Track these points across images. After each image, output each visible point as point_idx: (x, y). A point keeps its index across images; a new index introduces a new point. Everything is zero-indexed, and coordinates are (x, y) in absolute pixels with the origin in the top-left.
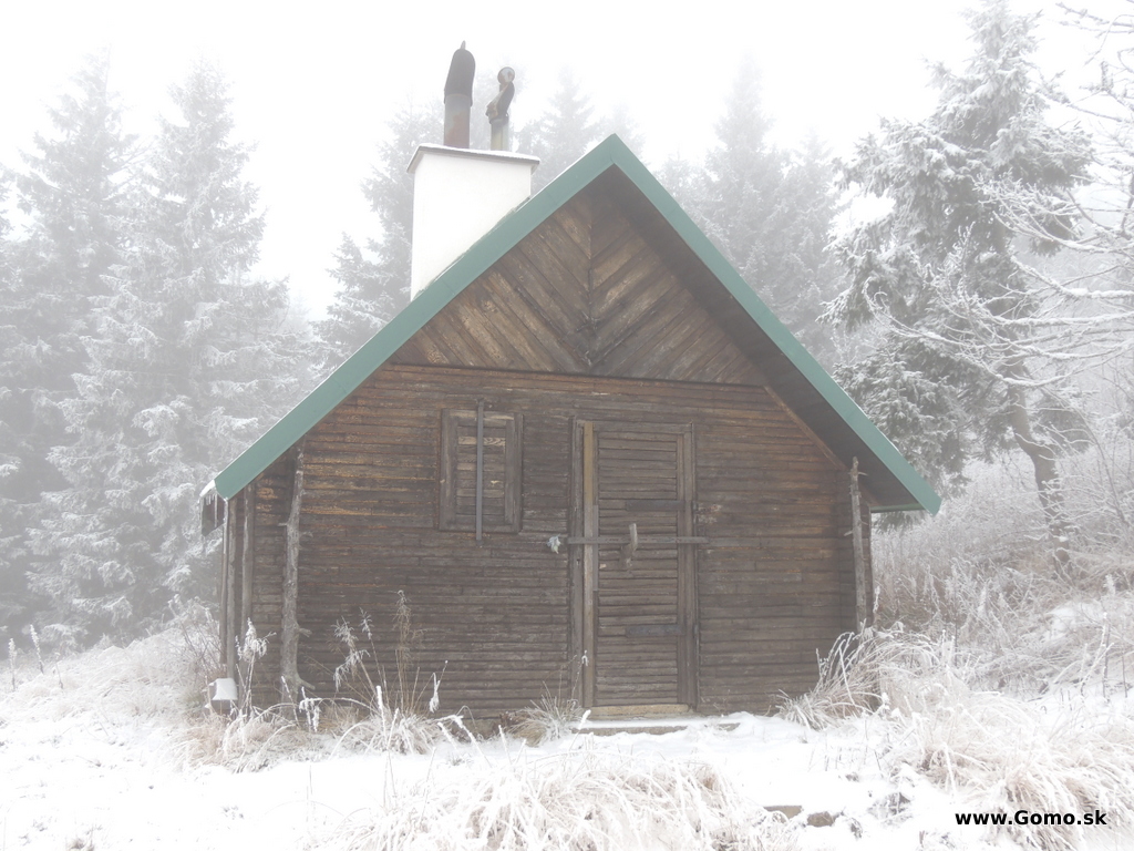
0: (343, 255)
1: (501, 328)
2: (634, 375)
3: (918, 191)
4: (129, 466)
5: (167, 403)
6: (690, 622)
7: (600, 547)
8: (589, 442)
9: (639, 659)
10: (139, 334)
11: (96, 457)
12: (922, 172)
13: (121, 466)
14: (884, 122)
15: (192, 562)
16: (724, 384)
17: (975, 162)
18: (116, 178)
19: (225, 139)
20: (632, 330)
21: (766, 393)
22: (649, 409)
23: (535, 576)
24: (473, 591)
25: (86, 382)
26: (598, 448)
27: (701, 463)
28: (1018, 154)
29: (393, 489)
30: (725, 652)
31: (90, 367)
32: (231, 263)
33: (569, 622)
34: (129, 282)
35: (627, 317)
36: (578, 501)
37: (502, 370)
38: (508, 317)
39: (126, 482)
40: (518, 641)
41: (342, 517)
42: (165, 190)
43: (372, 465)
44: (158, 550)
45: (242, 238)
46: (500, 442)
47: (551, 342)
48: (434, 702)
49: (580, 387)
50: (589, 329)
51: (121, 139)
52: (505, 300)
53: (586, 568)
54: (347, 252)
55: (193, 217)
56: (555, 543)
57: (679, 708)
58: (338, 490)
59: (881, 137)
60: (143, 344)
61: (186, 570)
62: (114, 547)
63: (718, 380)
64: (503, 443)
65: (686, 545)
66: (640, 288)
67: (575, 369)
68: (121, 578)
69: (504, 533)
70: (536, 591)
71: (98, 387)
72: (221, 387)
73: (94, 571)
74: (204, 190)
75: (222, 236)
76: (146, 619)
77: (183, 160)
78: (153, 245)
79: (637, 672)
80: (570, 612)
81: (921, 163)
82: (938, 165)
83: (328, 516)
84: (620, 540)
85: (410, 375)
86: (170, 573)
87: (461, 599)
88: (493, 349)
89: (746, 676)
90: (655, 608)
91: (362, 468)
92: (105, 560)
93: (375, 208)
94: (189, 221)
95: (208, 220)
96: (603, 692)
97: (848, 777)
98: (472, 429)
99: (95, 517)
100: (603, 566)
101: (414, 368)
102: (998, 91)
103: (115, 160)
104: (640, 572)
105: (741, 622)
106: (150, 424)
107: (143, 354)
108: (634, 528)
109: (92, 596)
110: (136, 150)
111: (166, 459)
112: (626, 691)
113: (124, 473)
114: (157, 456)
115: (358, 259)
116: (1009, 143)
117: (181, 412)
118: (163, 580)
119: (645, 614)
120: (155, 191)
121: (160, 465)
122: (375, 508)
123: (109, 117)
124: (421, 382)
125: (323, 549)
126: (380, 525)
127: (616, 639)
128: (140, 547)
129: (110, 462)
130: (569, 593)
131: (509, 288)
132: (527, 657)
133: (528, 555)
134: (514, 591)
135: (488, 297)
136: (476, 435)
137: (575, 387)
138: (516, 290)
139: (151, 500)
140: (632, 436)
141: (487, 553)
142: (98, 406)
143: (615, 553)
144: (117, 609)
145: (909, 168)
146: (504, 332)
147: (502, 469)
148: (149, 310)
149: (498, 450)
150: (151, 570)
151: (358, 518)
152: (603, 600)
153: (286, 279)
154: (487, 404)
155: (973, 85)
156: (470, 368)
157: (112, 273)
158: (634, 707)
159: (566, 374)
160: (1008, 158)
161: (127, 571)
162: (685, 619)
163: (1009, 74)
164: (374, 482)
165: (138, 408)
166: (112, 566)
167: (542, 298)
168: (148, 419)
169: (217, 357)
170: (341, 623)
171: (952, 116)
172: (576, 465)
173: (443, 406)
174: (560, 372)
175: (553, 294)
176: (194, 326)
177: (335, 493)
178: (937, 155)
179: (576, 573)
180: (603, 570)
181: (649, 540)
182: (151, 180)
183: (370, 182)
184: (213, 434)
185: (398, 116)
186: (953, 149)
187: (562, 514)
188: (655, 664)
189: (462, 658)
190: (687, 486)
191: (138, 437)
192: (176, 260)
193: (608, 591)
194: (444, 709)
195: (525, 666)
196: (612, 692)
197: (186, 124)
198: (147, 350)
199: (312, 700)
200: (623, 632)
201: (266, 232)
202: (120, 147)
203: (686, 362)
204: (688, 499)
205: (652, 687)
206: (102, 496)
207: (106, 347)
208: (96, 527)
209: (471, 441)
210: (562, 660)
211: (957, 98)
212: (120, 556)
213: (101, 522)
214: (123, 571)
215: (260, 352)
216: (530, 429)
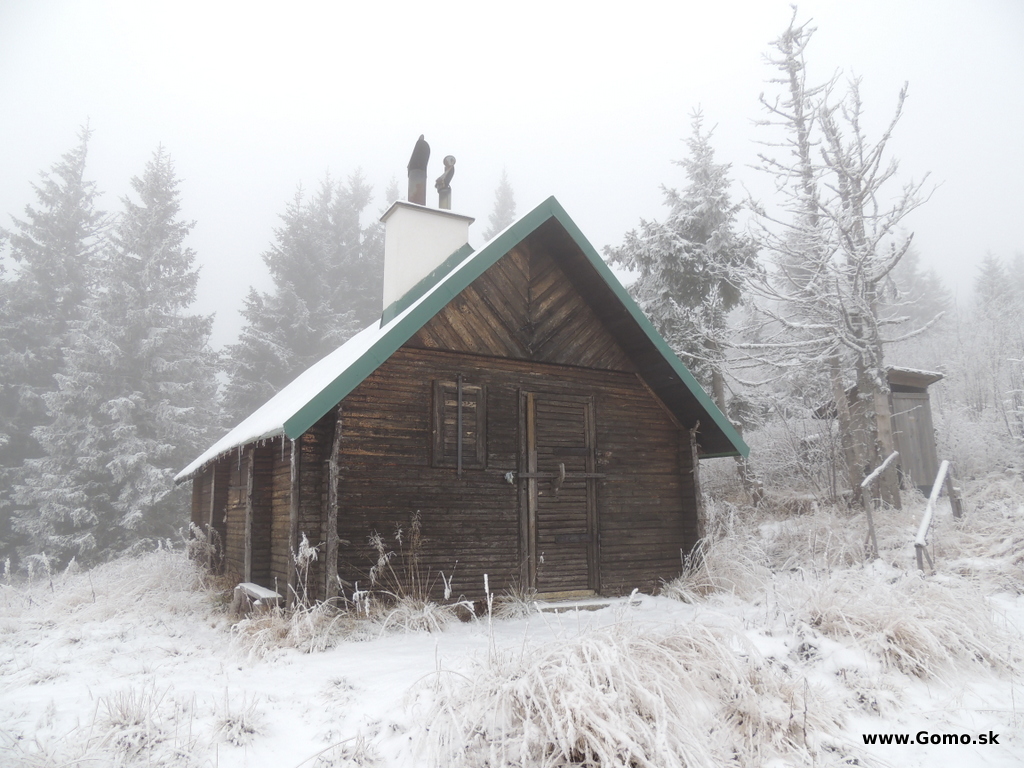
0: (250, 302)
1: (473, 325)
2: (558, 362)
3: (667, 266)
4: (96, 440)
5: (126, 396)
6: (595, 532)
7: (538, 480)
8: (531, 406)
9: (563, 559)
10: (107, 348)
11: (69, 434)
12: (671, 255)
13: (89, 440)
14: (643, 223)
15: (142, 508)
16: (612, 371)
17: (698, 251)
18: (86, 241)
19: (172, 218)
20: (556, 331)
21: (636, 377)
22: (566, 385)
23: (496, 501)
24: (455, 511)
25: (66, 380)
26: (536, 411)
27: (599, 423)
28: (723, 247)
29: (400, 437)
30: (617, 553)
31: (69, 370)
32: (175, 301)
33: (519, 533)
34: (100, 312)
35: (553, 322)
36: (523, 448)
37: (473, 354)
38: (477, 317)
39: (93, 452)
40: (486, 547)
41: (364, 456)
42: (128, 249)
43: (385, 419)
44: (117, 500)
45: (183, 286)
46: (472, 405)
47: (506, 336)
48: (447, 593)
49: (523, 369)
50: (530, 328)
51: (92, 214)
52: (475, 306)
53: (530, 494)
54: (252, 300)
55: (150, 268)
56: (510, 477)
57: (589, 592)
58: (361, 437)
59: (640, 232)
60: (110, 355)
61: (139, 514)
62: (83, 498)
63: (609, 367)
64: (475, 406)
65: (591, 479)
66: (561, 303)
67: (521, 356)
68: (88, 520)
69: (476, 470)
70: (497, 511)
71: (74, 384)
72: (166, 386)
73: (67, 515)
74: (158, 251)
75: (168, 283)
76: (106, 550)
77: (142, 230)
78: (119, 286)
79: (563, 568)
80: (519, 527)
81: (669, 249)
82: (680, 250)
83: (354, 456)
84: (552, 475)
85: (411, 355)
86: (127, 515)
87: (447, 517)
88: (468, 339)
89: (629, 569)
90: (574, 523)
91: (378, 421)
92: (75, 507)
93: (272, 272)
94: (147, 271)
95: (158, 272)
96: (542, 583)
97: (767, 633)
98: (454, 395)
99: (68, 476)
100: (540, 493)
101: (414, 350)
102: (710, 209)
103: (86, 229)
104: (563, 498)
105: (625, 531)
106: (114, 410)
107: (109, 361)
108: (563, 466)
109: (64, 533)
110: (103, 223)
111: (124, 435)
112: (557, 581)
113: (91, 446)
114: (120, 433)
115: (260, 305)
116: (718, 240)
117: (137, 403)
118: (120, 522)
119: (568, 527)
120: (120, 250)
121: (120, 439)
122: (387, 451)
123: (84, 199)
124: (419, 360)
125: (350, 480)
126: (391, 463)
127: (550, 545)
128: (103, 498)
129: (80, 438)
130: (519, 513)
131: (478, 298)
132: (492, 559)
133: (491, 485)
134: (483, 511)
135: (464, 303)
136: (457, 400)
137: (519, 368)
138: (482, 299)
139: (113, 464)
140: (557, 403)
141: (464, 484)
142: (73, 398)
143: (548, 484)
144: (85, 543)
145: (662, 251)
146: (474, 327)
147: (474, 423)
148: (114, 331)
149: (471, 411)
150: (109, 514)
151: (376, 458)
152: (541, 517)
153: (214, 314)
154: (463, 377)
155: (694, 205)
156: (453, 352)
157: (85, 305)
158: (560, 593)
159: (516, 360)
160: (717, 249)
161: (93, 515)
162: (592, 530)
163: (718, 198)
164: (386, 431)
165: (103, 400)
166: (81, 512)
167: (499, 306)
168: (112, 408)
169: (164, 365)
170: (374, 535)
171: (682, 222)
172: (522, 423)
173: (434, 378)
174: (511, 358)
175: (506, 303)
176: (148, 343)
177: (359, 439)
178: (679, 245)
179: (523, 497)
180: (540, 496)
181: (570, 475)
182: (117, 242)
183: (269, 254)
184: (159, 418)
185: (289, 212)
186: (685, 242)
187: (513, 456)
188: (574, 562)
189: (448, 560)
190: (590, 439)
191: (104, 420)
192: (136, 298)
193: (545, 511)
194: (454, 597)
195: (491, 565)
196: (547, 582)
197: (145, 206)
198: (112, 359)
199: (362, 593)
200: (553, 540)
201: (199, 282)
202: (91, 220)
203: (589, 355)
204: (592, 447)
205: (572, 578)
206: (74, 461)
207: (81, 356)
208: (69, 484)
209: (453, 404)
210: (515, 561)
211: (684, 212)
212: (86, 505)
213: (73, 480)
214: (89, 515)
215: (196, 363)
216: (491, 396)
